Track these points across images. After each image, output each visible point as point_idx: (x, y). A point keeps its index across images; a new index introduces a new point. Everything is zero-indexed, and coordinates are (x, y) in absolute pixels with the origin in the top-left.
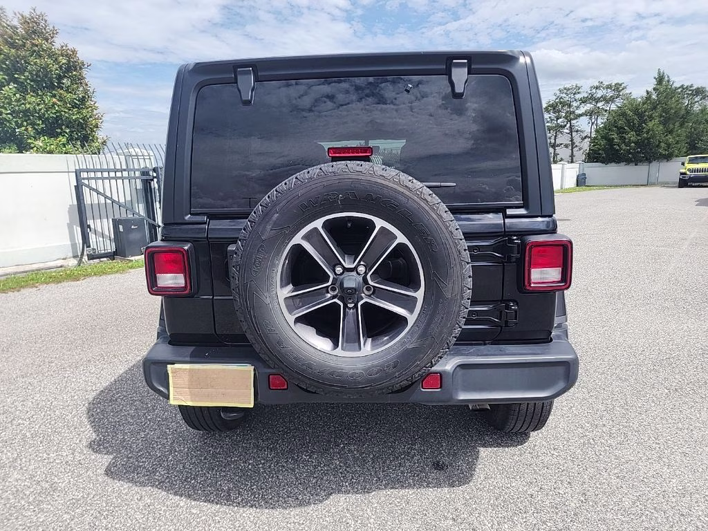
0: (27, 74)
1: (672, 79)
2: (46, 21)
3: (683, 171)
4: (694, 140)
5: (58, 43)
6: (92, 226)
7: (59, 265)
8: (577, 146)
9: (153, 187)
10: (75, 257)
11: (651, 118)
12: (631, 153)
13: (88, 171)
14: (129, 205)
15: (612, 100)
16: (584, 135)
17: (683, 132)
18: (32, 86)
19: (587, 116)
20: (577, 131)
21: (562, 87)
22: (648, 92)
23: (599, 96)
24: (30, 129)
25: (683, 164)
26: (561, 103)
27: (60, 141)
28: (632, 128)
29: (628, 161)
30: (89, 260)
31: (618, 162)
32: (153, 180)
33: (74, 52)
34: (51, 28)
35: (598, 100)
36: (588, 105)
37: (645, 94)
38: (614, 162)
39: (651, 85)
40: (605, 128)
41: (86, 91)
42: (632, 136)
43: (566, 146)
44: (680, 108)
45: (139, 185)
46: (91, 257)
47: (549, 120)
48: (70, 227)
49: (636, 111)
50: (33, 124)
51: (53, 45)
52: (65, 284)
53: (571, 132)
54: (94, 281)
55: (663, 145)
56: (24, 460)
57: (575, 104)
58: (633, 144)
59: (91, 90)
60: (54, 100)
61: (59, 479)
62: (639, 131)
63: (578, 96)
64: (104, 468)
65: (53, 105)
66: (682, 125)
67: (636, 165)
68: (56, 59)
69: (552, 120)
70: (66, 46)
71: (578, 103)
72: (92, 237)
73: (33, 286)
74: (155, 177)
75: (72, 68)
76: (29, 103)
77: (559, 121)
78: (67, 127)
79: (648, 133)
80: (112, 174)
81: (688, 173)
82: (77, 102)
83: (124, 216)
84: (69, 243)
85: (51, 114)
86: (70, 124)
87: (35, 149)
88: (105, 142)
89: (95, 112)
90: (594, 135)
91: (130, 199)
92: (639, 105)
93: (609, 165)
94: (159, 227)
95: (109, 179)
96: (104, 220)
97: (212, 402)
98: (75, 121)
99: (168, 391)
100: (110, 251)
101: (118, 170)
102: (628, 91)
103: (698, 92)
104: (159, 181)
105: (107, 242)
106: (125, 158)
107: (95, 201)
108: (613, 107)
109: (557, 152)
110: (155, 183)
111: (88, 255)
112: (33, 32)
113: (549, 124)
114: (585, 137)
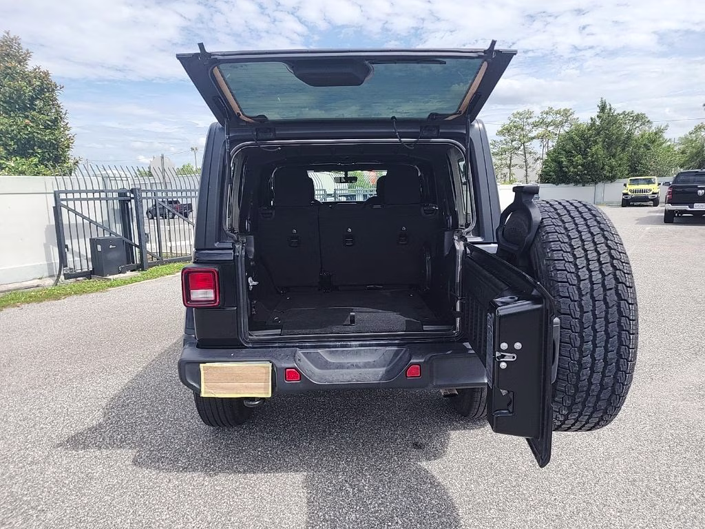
1: (613, 107)
2: (19, 44)
3: (625, 191)
4: (634, 164)
5: (31, 65)
6: (70, 247)
7: (36, 285)
8: (530, 167)
9: (130, 207)
10: (51, 276)
11: (596, 142)
12: (578, 175)
13: (66, 192)
14: (106, 225)
15: (561, 124)
16: (537, 157)
17: (625, 156)
18: (4, 108)
19: (538, 139)
20: (530, 153)
21: (515, 112)
22: (592, 119)
23: (549, 120)
24: (2, 150)
25: (625, 185)
26: (515, 127)
27: (32, 161)
28: (579, 152)
29: (576, 183)
30: (65, 279)
31: (568, 183)
32: (130, 201)
33: (47, 74)
34: (24, 51)
35: (548, 125)
36: (540, 129)
37: (590, 121)
38: (563, 182)
39: (595, 113)
40: (554, 151)
41: (58, 112)
42: (578, 159)
43: (521, 167)
45: (117, 206)
46: (67, 277)
47: (504, 142)
48: (46, 246)
49: (582, 136)
50: (5, 145)
51: (26, 68)
52: (46, 303)
53: (525, 153)
54: (75, 300)
55: (607, 167)
56: (55, 456)
57: (528, 128)
58: (580, 167)
59: (64, 111)
60: (27, 121)
61: (92, 470)
62: (585, 155)
63: (530, 121)
64: (131, 460)
65: (25, 126)
66: (623, 150)
67: (584, 186)
68: (30, 82)
69: (506, 142)
70: (39, 69)
71: (531, 127)
72: (69, 256)
73: (14, 306)
74: (133, 198)
75: (44, 89)
76: (2, 125)
77: (513, 143)
78: (39, 147)
79: (592, 156)
80: (90, 195)
81: (629, 193)
82: (49, 123)
83: (101, 235)
84: (45, 262)
85: (23, 135)
86: (42, 144)
87: (7, 169)
88: (77, 162)
89: (67, 132)
90: (545, 157)
91: (107, 219)
92: (585, 131)
93: (560, 185)
94: (136, 246)
95: (88, 200)
96: (82, 240)
97: (237, 393)
98: (47, 142)
99: (200, 386)
100: (86, 270)
101: (96, 191)
102: (575, 116)
103: (639, 118)
104: (136, 202)
105: (84, 262)
106: (103, 180)
107: (73, 221)
108: (562, 132)
109: (513, 172)
110: (132, 204)
111: (64, 274)
112: (8, 55)
113: (505, 146)
114: (538, 159)
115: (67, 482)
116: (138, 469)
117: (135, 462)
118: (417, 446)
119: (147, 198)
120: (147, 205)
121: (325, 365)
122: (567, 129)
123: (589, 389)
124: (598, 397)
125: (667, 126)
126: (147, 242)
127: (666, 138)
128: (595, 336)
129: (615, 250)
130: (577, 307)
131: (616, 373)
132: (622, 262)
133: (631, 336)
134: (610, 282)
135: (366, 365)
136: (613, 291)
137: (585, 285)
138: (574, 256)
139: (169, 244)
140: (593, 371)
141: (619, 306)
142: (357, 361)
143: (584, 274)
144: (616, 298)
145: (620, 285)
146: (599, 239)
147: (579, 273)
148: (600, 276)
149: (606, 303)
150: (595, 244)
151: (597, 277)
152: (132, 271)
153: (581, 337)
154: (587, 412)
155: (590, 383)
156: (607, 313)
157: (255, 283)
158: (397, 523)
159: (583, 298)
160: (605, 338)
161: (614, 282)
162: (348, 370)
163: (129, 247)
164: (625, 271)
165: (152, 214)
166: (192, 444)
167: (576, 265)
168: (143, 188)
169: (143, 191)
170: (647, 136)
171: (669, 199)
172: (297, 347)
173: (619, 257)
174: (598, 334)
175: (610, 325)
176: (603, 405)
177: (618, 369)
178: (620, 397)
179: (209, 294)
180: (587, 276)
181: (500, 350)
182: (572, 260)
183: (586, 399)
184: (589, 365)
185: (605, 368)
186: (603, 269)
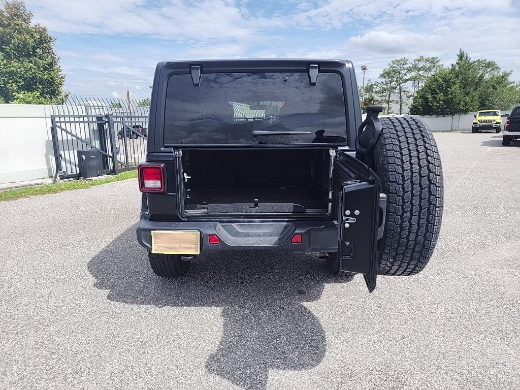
0: (11, 45)
1: (469, 56)
2: (24, 7)
3: (475, 121)
4: (483, 100)
5: (33, 23)
6: (63, 156)
7: (40, 183)
8: (404, 102)
9: (105, 128)
10: (51, 177)
11: (454, 83)
12: (440, 108)
13: (60, 117)
14: (88, 141)
15: (429, 69)
16: (409, 95)
17: (476, 94)
18: (14, 54)
19: (411, 80)
20: (404, 92)
21: (394, 60)
22: (452, 65)
23: (421, 66)
24: (14, 86)
25: (475, 116)
26: (393, 71)
27: (35, 95)
28: (441, 90)
29: (438, 114)
30: (60, 179)
31: (431, 114)
32: (105, 124)
33: (45, 30)
34: (28, 12)
35: (419, 69)
36: (413, 73)
37: (451, 67)
38: (428, 114)
39: (455, 60)
40: (422, 90)
41: (53, 59)
42: (441, 96)
43: (397, 102)
44: (475, 77)
45: (95, 126)
46: (62, 178)
47: (385, 83)
48: (47, 156)
49: (444, 79)
50: (16, 82)
51: (29, 25)
52: (47, 195)
53: (400, 92)
54: (68, 194)
55: (462, 103)
57: (403, 72)
58: (441, 102)
59: (57, 58)
60: (31, 64)
62: (446, 93)
63: (406, 66)
64: (106, 296)
65: (30, 69)
66: (475, 89)
67: (444, 117)
68: (32, 35)
69: (386, 83)
70: (39, 25)
71: (406, 71)
72: (63, 163)
73: (25, 197)
74: (107, 122)
75: (43, 41)
76: (13, 67)
77: (392, 84)
78: (40, 84)
79: (452, 94)
80: (77, 119)
81: (478, 123)
82: (47, 66)
83: (85, 149)
84: (46, 167)
85: (29, 75)
86: (42, 82)
87: (18, 100)
88: (67, 95)
89: (59, 73)
90: (416, 95)
91: (89, 137)
92: (446, 74)
93: (425, 116)
94: (110, 157)
95: (75, 122)
96: (71, 152)
97: (176, 251)
98: (45, 80)
99: (152, 246)
100: (75, 173)
101: (81, 116)
102: (440, 63)
103: (490, 65)
104: (109, 125)
105: (74, 167)
106: (85, 108)
107: (65, 138)
108: (430, 75)
109: (390, 106)
110: (106, 126)
111: (60, 176)
112: (15, 15)
113: (385, 86)
114: (410, 96)
115: (64, 309)
116: (111, 302)
117: (109, 297)
118: (301, 292)
119: (117, 122)
120: (117, 128)
121: (237, 234)
122: (433, 73)
123: (407, 244)
124: (413, 249)
125: (512, 71)
126: (118, 154)
127: (510, 81)
128: (412, 208)
129: (430, 150)
130: (401, 189)
131: (426, 233)
132: (434, 159)
133: (437, 209)
134: (425, 172)
135: (265, 235)
136: (426, 178)
137: (407, 174)
138: (401, 154)
139: (133, 156)
140: (410, 232)
141: (429, 188)
142: (259, 232)
143: (407, 166)
144: (428, 183)
145: (431, 174)
146: (420, 142)
147: (404, 166)
148: (418, 167)
149: (421, 186)
150: (417, 146)
151: (416, 168)
152: (107, 174)
153: (403, 209)
154: (407, 260)
155: (408, 241)
156: (421, 192)
157: (190, 177)
158: (283, 339)
159: (405, 182)
160: (419, 210)
161: (427, 171)
162: (253, 238)
163: (105, 158)
164: (436, 164)
165: (121, 134)
166: (147, 287)
167: (402, 160)
168: (114, 115)
169: (114, 117)
170: (495, 79)
171: (507, 127)
172: (217, 221)
173: (432, 155)
174: (414, 207)
175: (423, 201)
176: (417, 255)
177: (427, 231)
178: (429, 250)
179: (157, 184)
180: (409, 168)
181: (345, 215)
182: (400, 156)
183: (405, 251)
184: (407, 228)
185: (418, 230)
186: (421, 163)
